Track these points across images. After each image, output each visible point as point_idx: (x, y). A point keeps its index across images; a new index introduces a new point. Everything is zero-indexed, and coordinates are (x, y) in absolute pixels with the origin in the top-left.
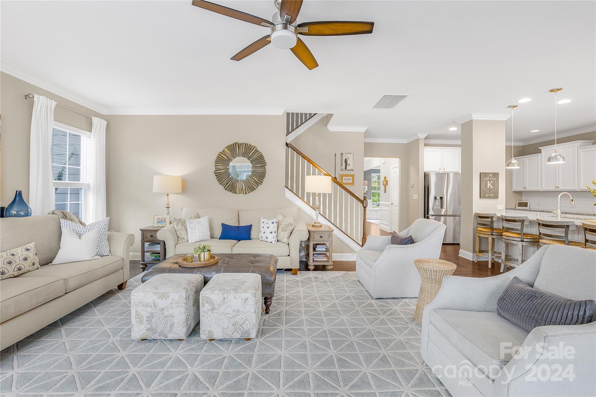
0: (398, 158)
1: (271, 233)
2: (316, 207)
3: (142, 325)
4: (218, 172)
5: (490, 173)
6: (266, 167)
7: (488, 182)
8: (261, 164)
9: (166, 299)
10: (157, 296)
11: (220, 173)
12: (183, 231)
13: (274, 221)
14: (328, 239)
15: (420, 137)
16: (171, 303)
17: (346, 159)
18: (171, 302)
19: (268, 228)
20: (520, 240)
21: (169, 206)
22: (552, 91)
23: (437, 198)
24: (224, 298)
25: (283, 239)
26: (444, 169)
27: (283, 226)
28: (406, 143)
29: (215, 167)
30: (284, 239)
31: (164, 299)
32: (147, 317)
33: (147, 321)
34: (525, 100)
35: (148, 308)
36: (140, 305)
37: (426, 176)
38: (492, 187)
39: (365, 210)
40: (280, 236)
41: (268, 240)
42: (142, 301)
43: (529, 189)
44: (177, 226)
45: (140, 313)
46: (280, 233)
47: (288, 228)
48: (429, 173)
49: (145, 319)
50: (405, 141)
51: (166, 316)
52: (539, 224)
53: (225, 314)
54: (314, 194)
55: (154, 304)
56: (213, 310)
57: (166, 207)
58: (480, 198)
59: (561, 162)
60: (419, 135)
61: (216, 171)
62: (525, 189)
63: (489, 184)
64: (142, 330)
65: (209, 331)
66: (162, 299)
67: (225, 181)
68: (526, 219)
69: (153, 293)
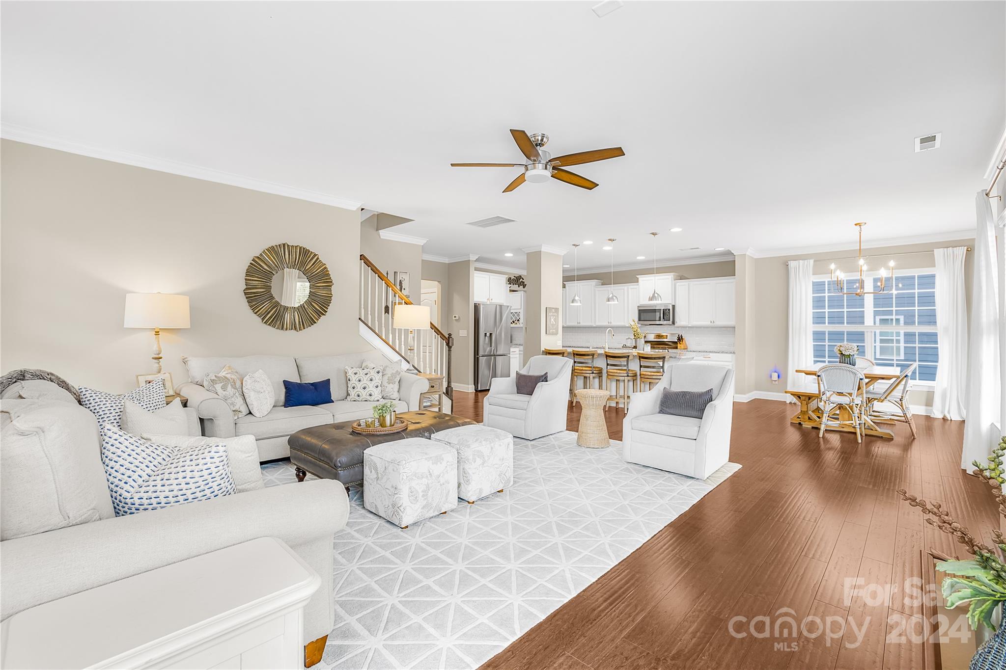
0: (437, 282)
1: (377, 387)
2: (409, 348)
3: (418, 503)
4: (251, 292)
5: (553, 308)
6: (333, 288)
7: (552, 317)
8: (324, 282)
9: (441, 463)
10: (431, 462)
11: (254, 293)
12: (237, 398)
13: (379, 369)
14: (439, 389)
15: (471, 259)
16: (446, 467)
17: (401, 281)
18: (446, 465)
19: (371, 380)
20: (591, 372)
21: (160, 356)
22: (610, 240)
23: (487, 334)
24: (492, 448)
25: (392, 394)
26: (492, 299)
27: (388, 375)
28: (447, 262)
29: (246, 283)
30: (394, 393)
31: (439, 463)
32: (423, 491)
33: (423, 496)
34: (588, 243)
35: (424, 479)
36: (414, 478)
37: (476, 308)
38: (554, 323)
39: (449, 351)
40: (387, 390)
41: (372, 398)
42: (417, 472)
43: (582, 324)
44: (224, 391)
45: (414, 488)
46: (386, 387)
47: (395, 378)
48: (479, 304)
49: (421, 494)
50: (446, 261)
51: (442, 484)
52: (607, 356)
53: (494, 465)
54: (406, 331)
55: (429, 472)
56: (483, 463)
57: (153, 358)
58: (546, 333)
59: (616, 302)
60: (471, 256)
61: (246, 289)
62: (579, 324)
63: (552, 320)
64: (417, 510)
65: (480, 489)
66: (437, 464)
67: (264, 308)
68: (596, 352)
69: (426, 459)
